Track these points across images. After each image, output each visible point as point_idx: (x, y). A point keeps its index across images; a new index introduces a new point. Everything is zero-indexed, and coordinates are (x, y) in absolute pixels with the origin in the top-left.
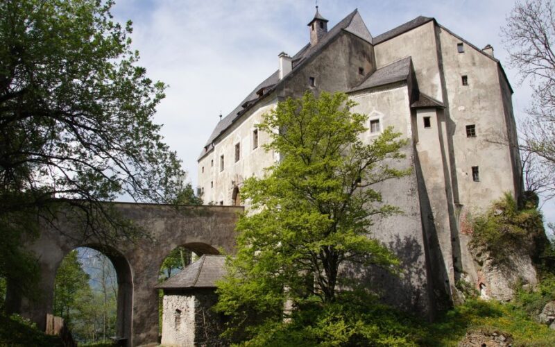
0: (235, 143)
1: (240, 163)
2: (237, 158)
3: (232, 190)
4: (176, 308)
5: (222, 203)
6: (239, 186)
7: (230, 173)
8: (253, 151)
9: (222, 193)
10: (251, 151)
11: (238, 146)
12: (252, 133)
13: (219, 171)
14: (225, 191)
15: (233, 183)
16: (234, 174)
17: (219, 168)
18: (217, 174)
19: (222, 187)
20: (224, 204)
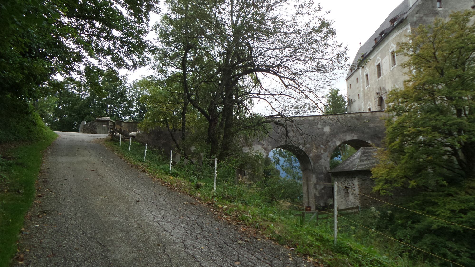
0: (376, 64)
1: (382, 78)
2: (379, 75)
3: (378, 99)
4: (344, 186)
5: (370, 109)
6: (383, 96)
7: (374, 87)
8: (392, 68)
9: (369, 102)
10: (390, 68)
11: (379, 66)
12: (390, 54)
13: (366, 86)
14: (372, 101)
15: (378, 93)
16: (378, 87)
17: (365, 84)
18: (364, 88)
19: (369, 98)
20: (372, 111)
